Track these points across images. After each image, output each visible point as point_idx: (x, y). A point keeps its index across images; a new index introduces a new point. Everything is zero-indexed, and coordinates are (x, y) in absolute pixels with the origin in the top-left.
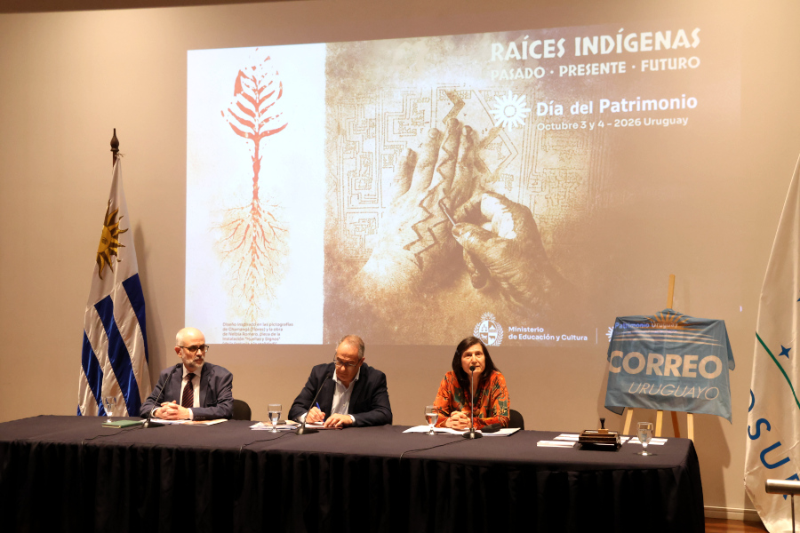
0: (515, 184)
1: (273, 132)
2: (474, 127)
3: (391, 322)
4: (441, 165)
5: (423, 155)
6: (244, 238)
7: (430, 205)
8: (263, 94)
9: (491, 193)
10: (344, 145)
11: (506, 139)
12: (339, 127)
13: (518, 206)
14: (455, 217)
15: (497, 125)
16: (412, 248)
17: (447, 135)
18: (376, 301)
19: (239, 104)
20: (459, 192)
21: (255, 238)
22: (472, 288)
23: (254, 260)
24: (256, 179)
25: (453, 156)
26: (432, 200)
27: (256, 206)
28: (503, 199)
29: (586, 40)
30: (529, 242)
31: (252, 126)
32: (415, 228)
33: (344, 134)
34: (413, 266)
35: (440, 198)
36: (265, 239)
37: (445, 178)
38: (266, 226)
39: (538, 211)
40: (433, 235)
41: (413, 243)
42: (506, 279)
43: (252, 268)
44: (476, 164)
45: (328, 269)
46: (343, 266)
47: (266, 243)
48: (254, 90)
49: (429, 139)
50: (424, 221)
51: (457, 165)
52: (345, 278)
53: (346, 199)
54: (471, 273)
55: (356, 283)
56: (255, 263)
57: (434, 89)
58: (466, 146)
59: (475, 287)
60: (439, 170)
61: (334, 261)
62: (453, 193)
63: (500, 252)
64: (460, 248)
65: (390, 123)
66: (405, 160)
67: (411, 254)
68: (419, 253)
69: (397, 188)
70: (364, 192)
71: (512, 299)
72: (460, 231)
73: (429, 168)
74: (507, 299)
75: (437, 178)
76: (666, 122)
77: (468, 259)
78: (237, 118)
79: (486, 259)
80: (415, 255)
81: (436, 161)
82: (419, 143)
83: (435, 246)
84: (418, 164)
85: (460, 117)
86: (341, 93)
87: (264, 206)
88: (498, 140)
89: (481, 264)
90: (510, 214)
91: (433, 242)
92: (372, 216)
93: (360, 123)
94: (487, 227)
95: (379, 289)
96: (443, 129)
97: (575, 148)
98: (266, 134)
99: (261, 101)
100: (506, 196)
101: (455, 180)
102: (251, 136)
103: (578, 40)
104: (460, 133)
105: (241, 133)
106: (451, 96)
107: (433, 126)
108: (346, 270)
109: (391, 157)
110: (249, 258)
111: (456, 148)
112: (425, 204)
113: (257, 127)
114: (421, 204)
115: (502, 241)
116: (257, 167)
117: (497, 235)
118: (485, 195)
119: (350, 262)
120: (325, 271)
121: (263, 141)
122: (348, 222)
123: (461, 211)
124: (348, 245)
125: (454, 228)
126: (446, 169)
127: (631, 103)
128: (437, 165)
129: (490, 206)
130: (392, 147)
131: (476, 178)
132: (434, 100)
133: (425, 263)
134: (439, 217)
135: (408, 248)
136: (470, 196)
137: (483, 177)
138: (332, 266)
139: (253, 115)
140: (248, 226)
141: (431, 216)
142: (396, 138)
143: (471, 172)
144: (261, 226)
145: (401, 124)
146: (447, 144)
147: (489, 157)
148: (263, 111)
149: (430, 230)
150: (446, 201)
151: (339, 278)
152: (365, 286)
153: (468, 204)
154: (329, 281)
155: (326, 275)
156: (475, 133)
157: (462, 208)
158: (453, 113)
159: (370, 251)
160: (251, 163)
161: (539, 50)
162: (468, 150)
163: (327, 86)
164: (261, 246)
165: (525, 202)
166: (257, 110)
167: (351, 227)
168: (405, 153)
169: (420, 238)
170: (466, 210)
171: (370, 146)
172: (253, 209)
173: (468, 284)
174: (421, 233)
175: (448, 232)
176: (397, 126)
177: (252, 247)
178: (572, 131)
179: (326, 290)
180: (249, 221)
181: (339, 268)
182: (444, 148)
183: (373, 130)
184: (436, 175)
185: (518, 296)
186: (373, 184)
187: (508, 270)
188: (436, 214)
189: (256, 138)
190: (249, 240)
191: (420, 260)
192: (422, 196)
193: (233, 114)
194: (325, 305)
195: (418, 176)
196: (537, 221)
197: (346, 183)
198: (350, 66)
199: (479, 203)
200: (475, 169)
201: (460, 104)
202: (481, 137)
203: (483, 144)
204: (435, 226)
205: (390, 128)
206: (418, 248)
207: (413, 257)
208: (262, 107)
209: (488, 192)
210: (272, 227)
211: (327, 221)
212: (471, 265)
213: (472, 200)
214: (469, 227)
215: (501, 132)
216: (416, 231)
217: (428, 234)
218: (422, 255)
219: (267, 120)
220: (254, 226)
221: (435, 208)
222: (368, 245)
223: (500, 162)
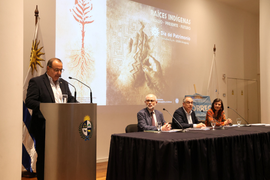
0: (156, 54)
1: (89, 22)
2: (147, 35)
3: (126, 97)
4: (139, 45)
5: (135, 41)
6: (79, 63)
7: (137, 58)
8: (86, 7)
9: (151, 56)
10: (112, 33)
11: (154, 40)
12: (111, 26)
13: (157, 61)
14: (143, 63)
15: (152, 35)
16: (132, 72)
17: (140, 36)
18: (122, 90)
19: (77, 8)
20: (144, 55)
21: (82, 63)
22: (147, 86)
23: (82, 72)
24: (83, 40)
25: (142, 43)
26: (137, 56)
27: (83, 50)
28: (154, 59)
29: (171, 15)
30: (160, 73)
31: (82, 18)
32: (132, 65)
33: (112, 29)
34: (132, 78)
35: (139, 56)
36: (86, 64)
37: (140, 50)
38: (86, 58)
39: (162, 63)
40: (137, 68)
41: (132, 70)
42: (155, 84)
43: (81, 75)
44: (147, 47)
45: (108, 77)
46: (112, 76)
47: (87, 66)
48: (83, 4)
49: (136, 36)
50: (135, 63)
51: (143, 46)
52: (113, 81)
53: (113, 52)
54: (147, 81)
55: (116, 83)
56: (83, 73)
57: (137, 20)
58: (145, 40)
59: (148, 86)
60: (139, 47)
61: (109, 74)
62: (142, 55)
63: (153, 75)
64: (144, 73)
65: (126, 28)
66: (130, 42)
67: (132, 74)
68: (134, 74)
69: (128, 51)
70: (118, 51)
71: (156, 90)
72: (144, 68)
73: (136, 46)
74: (155, 90)
75: (138, 50)
76: (185, 43)
77: (146, 77)
78: (76, 14)
79: (150, 77)
80: (133, 74)
81: (138, 44)
82: (133, 36)
83: (138, 72)
84: (133, 44)
85: (144, 31)
86: (111, 14)
87: (86, 51)
88: (152, 40)
89: (149, 79)
90: (155, 64)
91: (137, 71)
92: (121, 59)
93: (117, 26)
94: (150, 67)
95: (123, 85)
96: (140, 33)
97: (169, 46)
98: (86, 23)
99: (85, 9)
100: (155, 58)
101: (143, 51)
102: (81, 22)
103: (169, 15)
104: (144, 36)
105: (77, 20)
106: (141, 23)
107: (137, 32)
108: (113, 78)
109: (126, 40)
110: (80, 71)
111: (143, 40)
112: (135, 58)
113: (83, 19)
114: (134, 57)
115: (154, 72)
116: (83, 35)
117: (152, 70)
118: (150, 57)
119: (114, 75)
120: (107, 78)
121: (86, 25)
122: (114, 61)
123: (144, 61)
124: (114, 69)
125: (143, 66)
126: (140, 47)
127: (179, 36)
128: (138, 45)
129: (151, 61)
130: (126, 36)
131: (147, 51)
132: (137, 23)
133: (135, 77)
134: (139, 63)
135: (131, 72)
136: (146, 57)
137: (149, 51)
138: (109, 76)
139: (82, 14)
140: (80, 58)
141: (137, 62)
142: (127, 33)
143: (146, 49)
144: (85, 59)
145: (129, 29)
146: (140, 39)
147: (151, 44)
148: (86, 13)
149: (136, 66)
150: (140, 57)
151: (111, 81)
152: (119, 84)
153: (146, 59)
154: (108, 82)
155: (107, 79)
156: (147, 37)
157: (144, 60)
158: (142, 29)
159: (120, 72)
160: (81, 33)
161: (161, 15)
162: (146, 41)
163: (107, 10)
164: (85, 66)
165: (159, 61)
166: (83, 12)
167: (115, 63)
168: (130, 39)
169: (134, 69)
170: (145, 61)
171: (120, 34)
172: (82, 51)
173: (146, 85)
174: (134, 67)
175: (141, 68)
176: (127, 29)
177: (81, 67)
178: (168, 41)
179: (107, 85)
180: (80, 56)
181: (111, 77)
182: (140, 40)
183: (121, 29)
184: (138, 48)
185: (158, 89)
186: (121, 48)
187: (155, 81)
188: (138, 61)
189: (83, 23)
190: (81, 64)
191: (134, 76)
192: (135, 54)
193: (75, 12)
194: (107, 91)
195: (133, 48)
196: (161, 67)
197: (113, 47)
198: (114, 5)
199: (148, 59)
200: (147, 48)
201: (143, 27)
202: (149, 38)
203: (149, 41)
204: (138, 65)
205: (126, 30)
206: (133, 72)
207: (132, 75)
208: (85, 11)
209: (150, 56)
210: (89, 60)
211: (107, 60)
212: (147, 79)
213: (147, 58)
214: (146, 66)
215: (153, 38)
216: (133, 66)
217: (136, 67)
218: (135, 74)
219: (87, 17)
220: (82, 58)
221: (138, 59)
222: (120, 70)
223: (153, 47)
